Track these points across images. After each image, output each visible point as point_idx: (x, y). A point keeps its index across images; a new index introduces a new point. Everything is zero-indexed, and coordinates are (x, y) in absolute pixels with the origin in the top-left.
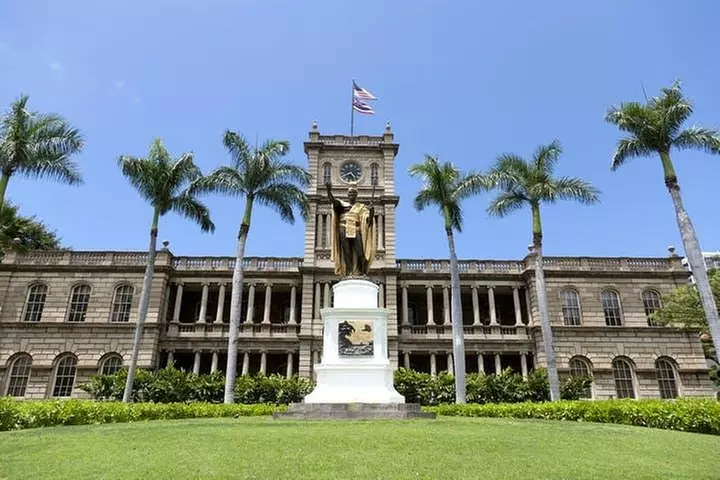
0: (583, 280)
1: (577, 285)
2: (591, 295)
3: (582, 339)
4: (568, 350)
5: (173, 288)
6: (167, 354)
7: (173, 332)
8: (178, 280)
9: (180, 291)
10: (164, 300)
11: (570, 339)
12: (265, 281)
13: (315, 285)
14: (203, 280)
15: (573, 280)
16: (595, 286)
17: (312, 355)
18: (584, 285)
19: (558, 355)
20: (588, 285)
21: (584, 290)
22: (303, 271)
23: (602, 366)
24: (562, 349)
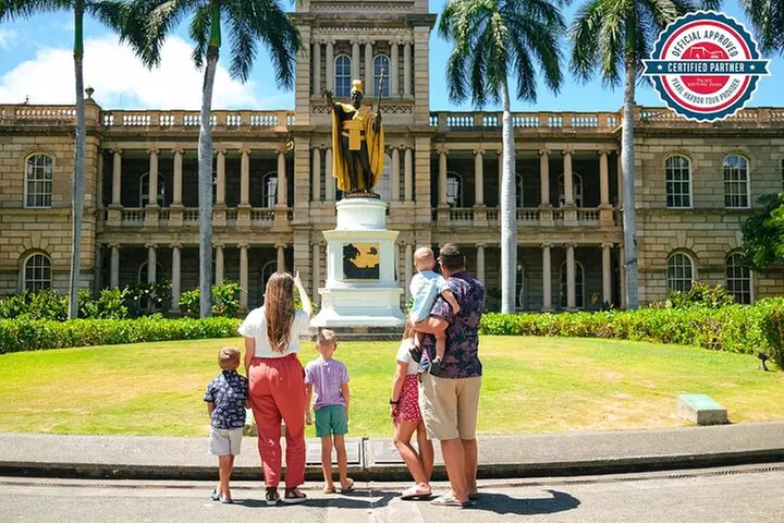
0: (701, 141)
1: (691, 149)
2: (709, 164)
3: (689, 226)
4: (667, 241)
5: (107, 157)
6: (110, 250)
7: (114, 219)
8: (111, 145)
9: (117, 160)
10: (97, 175)
11: (672, 226)
12: (238, 145)
13: (311, 152)
14: (148, 145)
15: (685, 141)
16: (717, 149)
17: (311, 252)
18: (702, 149)
19: (654, 248)
20: (708, 149)
21: (702, 156)
22: (294, 133)
23: (712, 262)
24: (660, 240)
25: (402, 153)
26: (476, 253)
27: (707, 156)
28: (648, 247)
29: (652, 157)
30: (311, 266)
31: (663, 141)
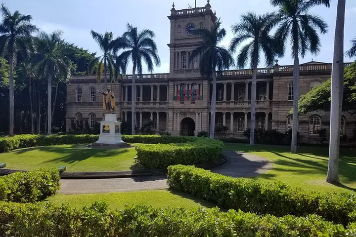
2: (305, 84)
4: (287, 112)
5: (124, 88)
6: (125, 113)
7: (125, 105)
8: (125, 85)
10: (121, 93)
12: (157, 84)
16: (309, 79)
17: (173, 114)
18: (303, 80)
19: (282, 114)
20: (305, 79)
21: (302, 82)
22: (169, 80)
23: (304, 119)
24: (284, 112)
25: (199, 85)
26: (223, 115)
27: (304, 82)
28: (279, 114)
29: (283, 83)
30: (173, 118)
31: (288, 77)
